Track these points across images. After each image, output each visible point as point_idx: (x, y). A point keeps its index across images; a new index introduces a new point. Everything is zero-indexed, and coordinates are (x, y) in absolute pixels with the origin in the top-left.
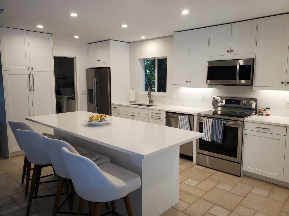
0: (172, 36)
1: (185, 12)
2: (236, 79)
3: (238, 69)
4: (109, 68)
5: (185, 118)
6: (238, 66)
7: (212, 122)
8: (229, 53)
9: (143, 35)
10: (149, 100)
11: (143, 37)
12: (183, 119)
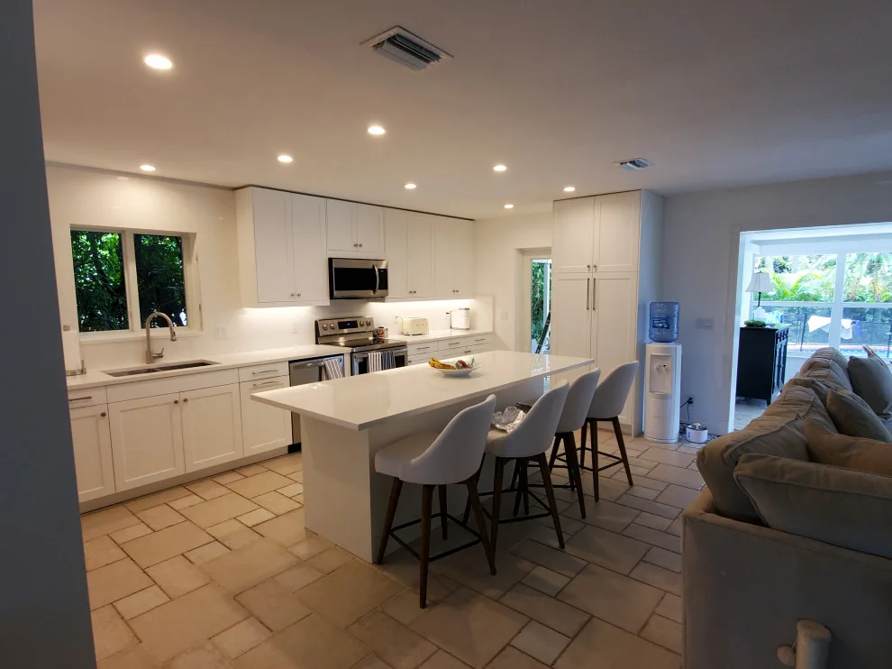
1: (411, 186)
3: (377, 273)
6: (377, 269)
7: (381, 356)
8: (356, 249)
10: (149, 353)
11: (147, 168)
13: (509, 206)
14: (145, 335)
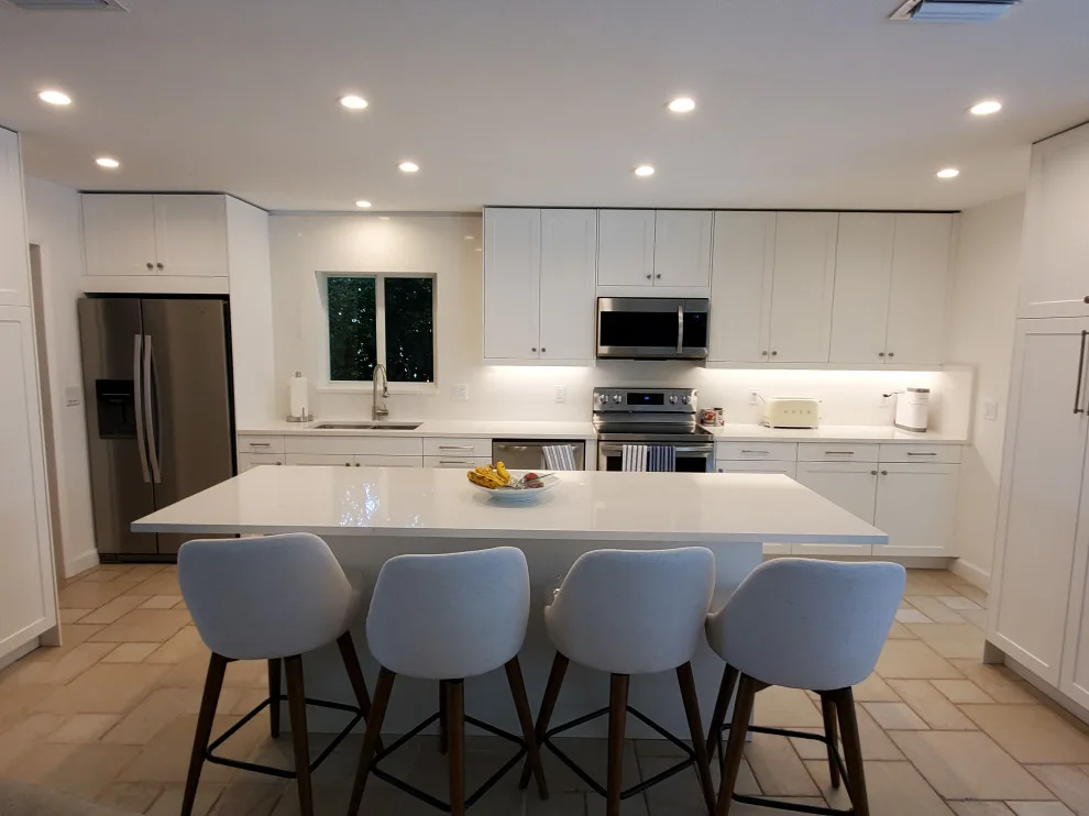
0: (479, 215)
2: (675, 344)
3: (681, 321)
4: (226, 298)
5: (564, 450)
6: (681, 315)
7: (648, 453)
8: (650, 282)
9: (364, 197)
10: (374, 408)
11: (364, 204)
12: (559, 456)
13: (948, 173)
14: (372, 388)
